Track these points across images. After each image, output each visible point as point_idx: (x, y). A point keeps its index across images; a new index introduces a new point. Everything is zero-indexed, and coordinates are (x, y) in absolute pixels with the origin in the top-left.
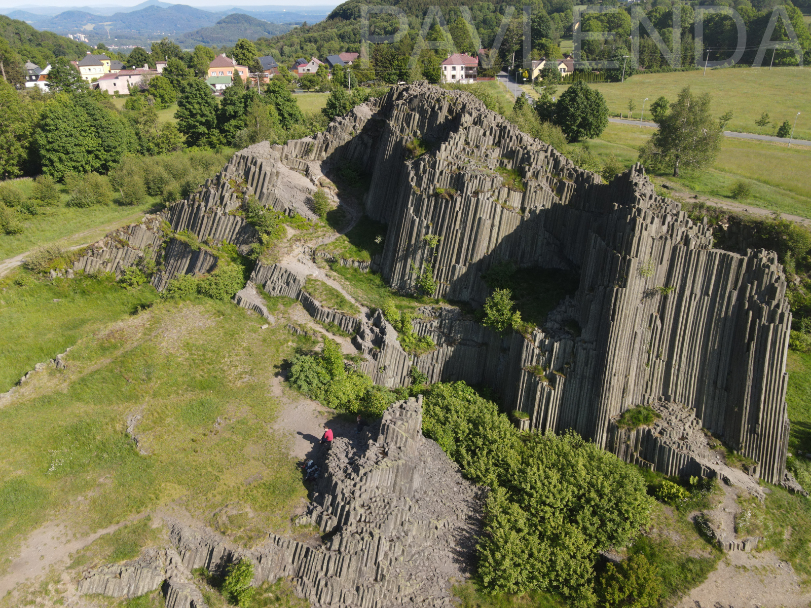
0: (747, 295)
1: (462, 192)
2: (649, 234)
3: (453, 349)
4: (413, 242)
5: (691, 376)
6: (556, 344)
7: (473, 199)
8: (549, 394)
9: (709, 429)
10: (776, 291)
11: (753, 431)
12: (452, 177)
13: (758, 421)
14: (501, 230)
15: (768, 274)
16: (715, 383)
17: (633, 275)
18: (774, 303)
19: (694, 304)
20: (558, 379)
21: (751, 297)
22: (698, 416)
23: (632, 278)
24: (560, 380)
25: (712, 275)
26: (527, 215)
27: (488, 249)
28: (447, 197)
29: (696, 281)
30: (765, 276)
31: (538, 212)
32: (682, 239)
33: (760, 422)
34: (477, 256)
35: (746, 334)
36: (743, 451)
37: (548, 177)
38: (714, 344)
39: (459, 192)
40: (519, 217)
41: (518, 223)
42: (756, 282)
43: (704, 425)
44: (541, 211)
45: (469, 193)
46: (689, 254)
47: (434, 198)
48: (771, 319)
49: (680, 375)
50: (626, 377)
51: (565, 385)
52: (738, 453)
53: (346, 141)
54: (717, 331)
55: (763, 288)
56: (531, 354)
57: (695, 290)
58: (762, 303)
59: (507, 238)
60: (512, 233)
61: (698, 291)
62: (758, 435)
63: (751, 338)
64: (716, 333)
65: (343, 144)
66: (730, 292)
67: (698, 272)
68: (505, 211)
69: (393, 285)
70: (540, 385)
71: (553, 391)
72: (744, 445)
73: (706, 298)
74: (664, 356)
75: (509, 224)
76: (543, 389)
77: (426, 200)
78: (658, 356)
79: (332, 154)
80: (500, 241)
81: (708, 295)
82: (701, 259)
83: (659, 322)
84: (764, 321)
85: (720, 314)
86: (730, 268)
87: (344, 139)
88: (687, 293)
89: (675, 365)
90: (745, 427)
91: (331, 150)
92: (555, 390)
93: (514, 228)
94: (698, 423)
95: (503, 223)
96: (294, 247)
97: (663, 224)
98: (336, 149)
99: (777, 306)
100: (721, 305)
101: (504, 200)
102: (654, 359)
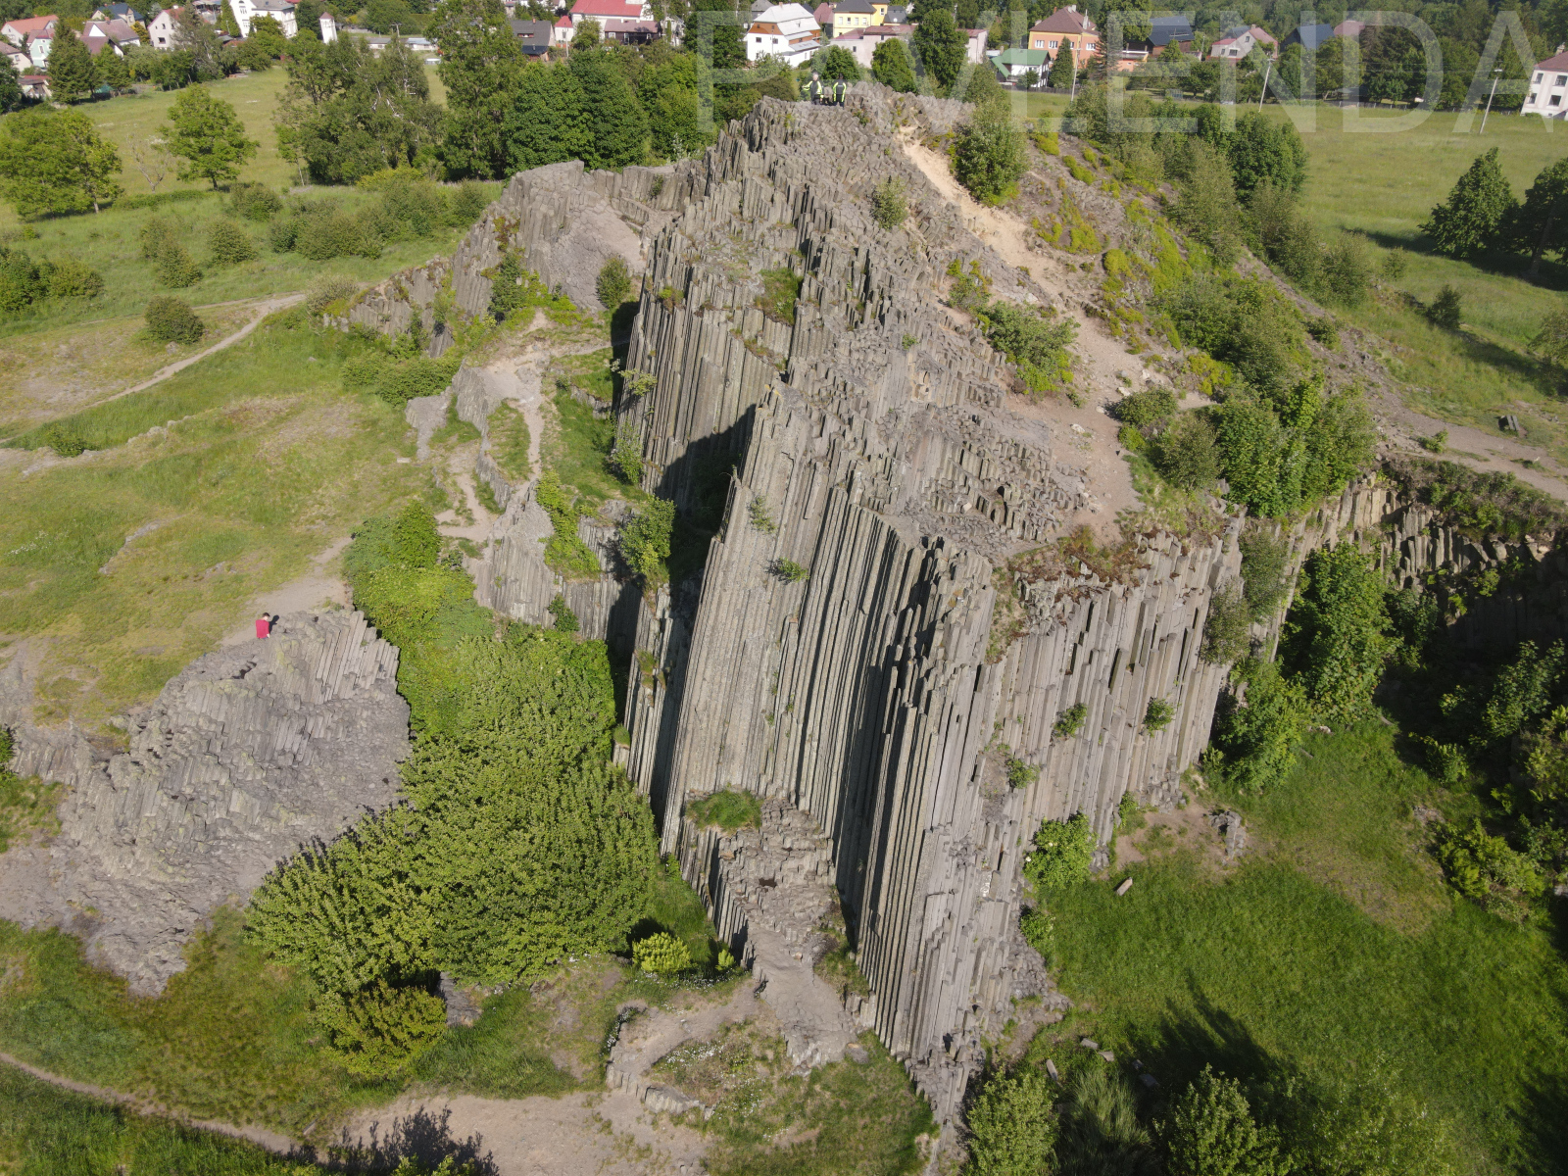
0: (906, 633)
1: (686, 302)
6: (669, 621)
7: (696, 317)
8: (648, 713)
12: (687, 270)
15: (933, 597)
17: (738, 521)
18: (926, 664)
19: (845, 622)
20: (658, 690)
21: (908, 638)
23: (737, 527)
24: (661, 692)
27: (720, 422)
28: (670, 307)
29: (851, 574)
30: (930, 601)
34: (699, 428)
35: (885, 715)
37: (847, 306)
42: (919, 609)
45: (694, 306)
46: (847, 512)
47: (660, 304)
48: (916, 698)
50: (725, 724)
51: (662, 709)
55: (925, 626)
56: (647, 629)
57: (848, 592)
61: (852, 596)
66: (888, 616)
68: (751, 355)
70: (642, 689)
71: (652, 710)
73: (861, 617)
74: (798, 710)
76: (644, 700)
78: (788, 707)
80: (742, 412)
81: (864, 612)
83: (794, 638)
85: (871, 659)
86: (891, 563)
88: (837, 594)
89: (812, 736)
94: (828, 872)
95: (746, 377)
99: (929, 673)
100: (874, 638)
101: (754, 333)
102: (783, 710)
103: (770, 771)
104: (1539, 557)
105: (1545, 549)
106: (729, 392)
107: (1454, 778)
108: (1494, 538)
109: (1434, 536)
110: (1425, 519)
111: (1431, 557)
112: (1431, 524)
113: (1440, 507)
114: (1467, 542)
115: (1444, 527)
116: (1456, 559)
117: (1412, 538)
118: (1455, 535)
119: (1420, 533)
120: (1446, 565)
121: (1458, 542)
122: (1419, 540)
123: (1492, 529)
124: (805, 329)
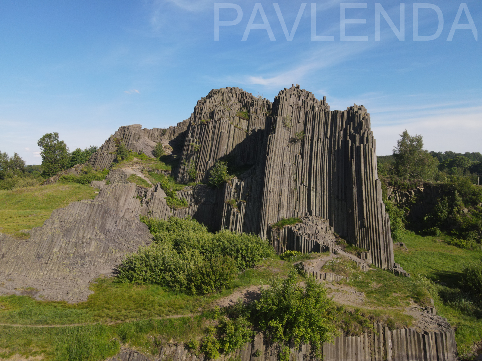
0: (348, 132)
1: (213, 119)
2: (289, 104)
3: (197, 206)
4: (189, 152)
5: (324, 195)
6: (242, 182)
7: (217, 122)
8: (237, 215)
9: (338, 233)
10: (362, 124)
11: (362, 226)
12: (210, 113)
13: (363, 216)
14: (235, 141)
15: (357, 116)
16: (338, 197)
17: (279, 126)
18: (362, 132)
19: (320, 145)
20: (242, 204)
21: (350, 132)
22: (331, 224)
23: (279, 128)
24: (243, 205)
25: (328, 125)
26: (250, 132)
27: (227, 151)
28: (206, 124)
29: (320, 130)
30: (356, 117)
31: (256, 130)
32: (311, 108)
33: (365, 217)
34: (219, 154)
35: (349, 155)
36: (358, 243)
37: (264, 114)
38: (334, 169)
39: (212, 120)
40: (245, 134)
41: (245, 137)
42: (352, 123)
43: (335, 230)
44: (258, 130)
45: (216, 119)
46: (314, 115)
47: (200, 126)
48: (362, 142)
49: (317, 195)
50: (280, 195)
51: (246, 208)
52: (355, 246)
53: (185, 130)
54: (334, 160)
55: (356, 125)
56: (230, 192)
57: (320, 136)
58: (356, 133)
59: (238, 146)
60: (241, 143)
61: (322, 137)
62: (365, 227)
63: (352, 157)
64: (334, 161)
65: (183, 131)
66: (339, 133)
67: (321, 125)
68: (236, 129)
69: (178, 180)
70: (232, 210)
71: (239, 213)
72: (358, 237)
73: (327, 140)
74: (306, 182)
75: (240, 138)
76: (234, 213)
77: (197, 127)
78: (302, 183)
79: (177, 137)
80: (234, 147)
81: (327, 138)
82: (321, 116)
83: (300, 159)
84: (357, 144)
85: (335, 148)
86: (337, 118)
87: (184, 129)
88: (315, 139)
89: (313, 188)
90: (357, 223)
91: (177, 135)
92: (240, 212)
93: (243, 140)
94: (330, 229)
95: (235, 136)
96: (135, 165)
97: (299, 100)
98: (179, 135)
99: (364, 133)
100: (335, 142)
101: (236, 124)
102: (299, 185)
103: (297, 208)
104: (422, 191)
105: (422, 188)
106: (230, 141)
107: (439, 234)
108: (410, 190)
109: (395, 194)
110: (392, 189)
111: (396, 200)
112: (394, 191)
113: (394, 186)
114: (404, 193)
115: (397, 190)
116: (402, 198)
117: (391, 195)
118: (400, 192)
119: (391, 194)
120: (400, 201)
121: (401, 193)
122: (392, 195)
123: (408, 188)
124: (253, 119)
